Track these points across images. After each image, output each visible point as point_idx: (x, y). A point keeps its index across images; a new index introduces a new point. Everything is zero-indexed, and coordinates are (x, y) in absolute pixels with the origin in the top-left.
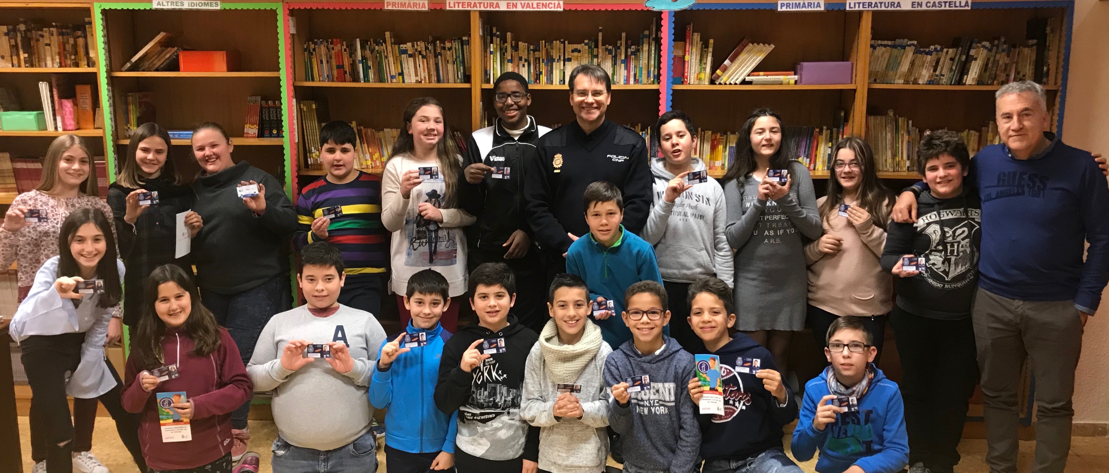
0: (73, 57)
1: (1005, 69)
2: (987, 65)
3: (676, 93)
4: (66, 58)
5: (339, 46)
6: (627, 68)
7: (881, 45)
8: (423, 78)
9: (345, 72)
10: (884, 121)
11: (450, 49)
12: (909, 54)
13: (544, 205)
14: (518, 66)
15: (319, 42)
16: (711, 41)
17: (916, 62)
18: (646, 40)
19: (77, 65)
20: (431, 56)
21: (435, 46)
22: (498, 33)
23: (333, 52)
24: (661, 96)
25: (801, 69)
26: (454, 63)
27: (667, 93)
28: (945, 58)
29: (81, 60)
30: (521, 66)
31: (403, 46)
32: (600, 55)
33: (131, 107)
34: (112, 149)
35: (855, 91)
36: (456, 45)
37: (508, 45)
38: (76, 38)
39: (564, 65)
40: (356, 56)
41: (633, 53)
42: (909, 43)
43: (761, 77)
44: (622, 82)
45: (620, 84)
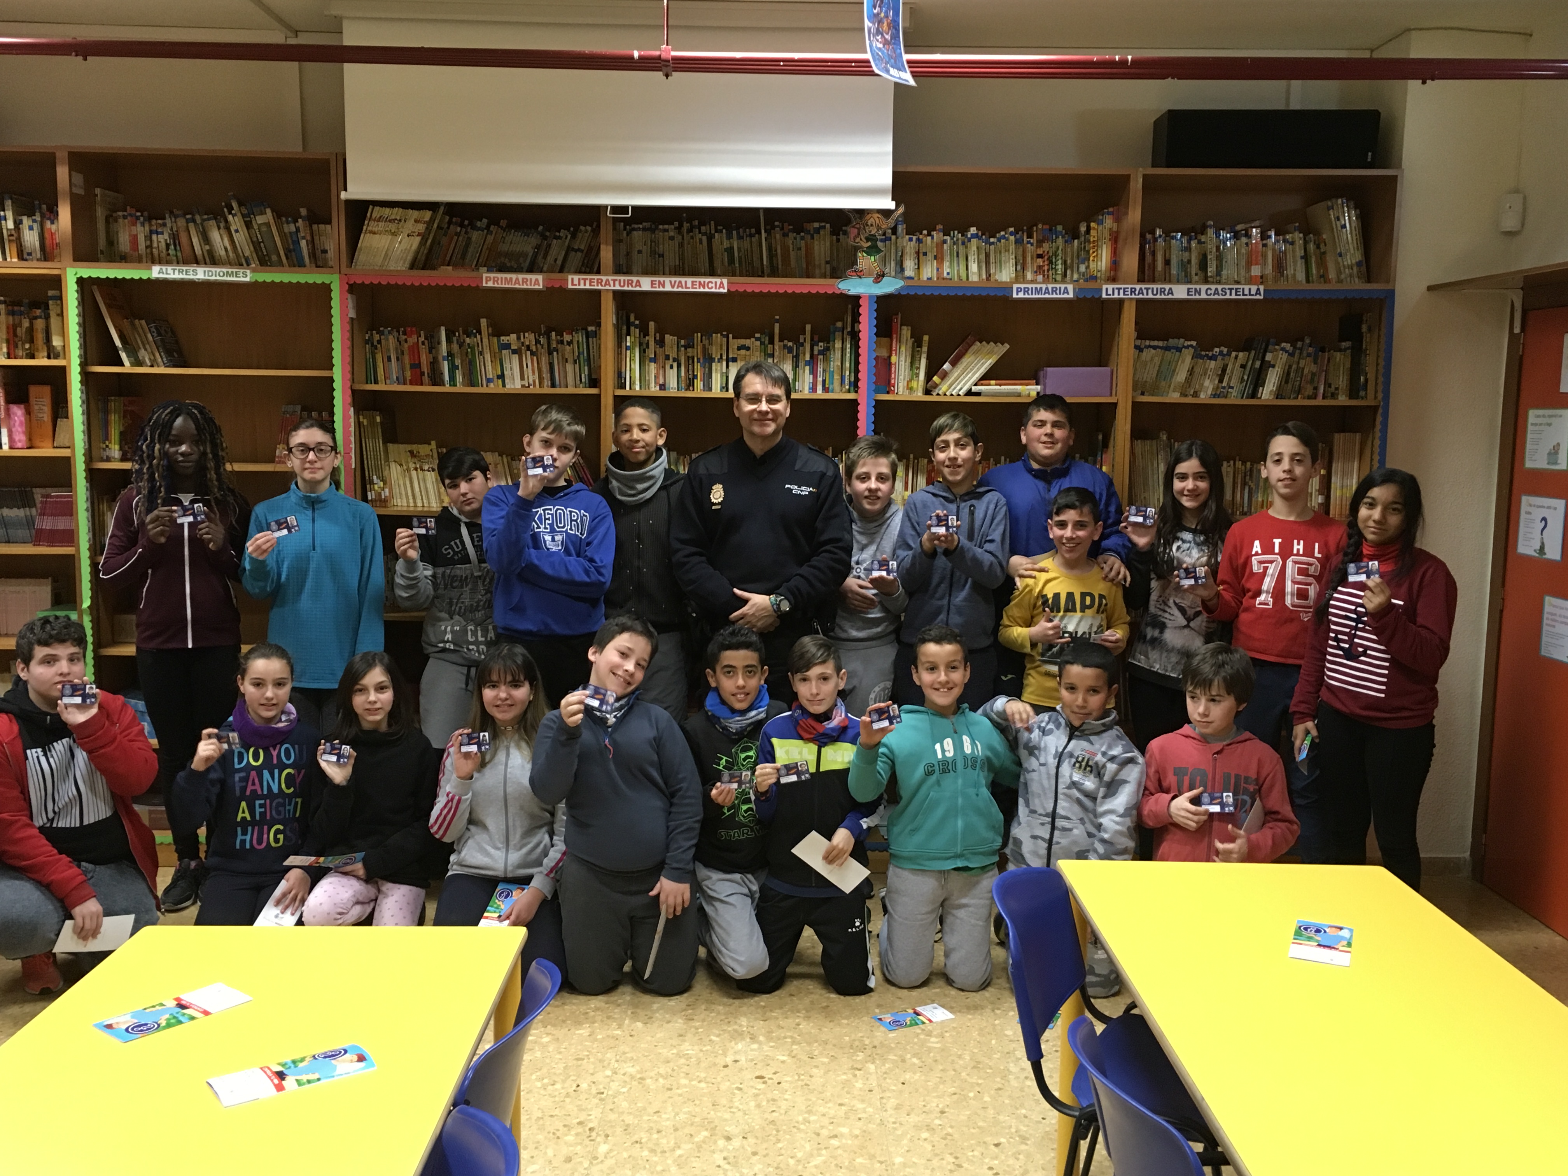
0: (27, 346)
1: (1312, 380)
2: (1288, 374)
3: (879, 404)
4: (16, 346)
5: (415, 337)
6: (814, 372)
7: (1150, 346)
8: (531, 382)
9: (423, 374)
10: (1155, 448)
11: (569, 343)
12: (1186, 360)
13: (701, 555)
14: (664, 367)
15: (386, 332)
16: (926, 338)
17: (1197, 370)
18: (838, 334)
19: (32, 357)
20: (544, 352)
21: (549, 339)
22: (637, 322)
23: (406, 345)
24: (859, 408)
25: (1045, 377)
26: (575, 362)
27: (868, 404)
28: (1234, 364)
29: (38, 350)
30: (668, 367)
31: (504, 339)
32: (776, 354)
33: (113, 418)
34: (84, 474)
35: (1115, 405)
36: (580, 337)
37: (651, 340)
38: (33, 319)
39: (727, 367)
40: (438, 351)
41: (821, 352)
42: (1187, 343)
43: (992, 387)
44: (807, 390)
45: (804, 390)
